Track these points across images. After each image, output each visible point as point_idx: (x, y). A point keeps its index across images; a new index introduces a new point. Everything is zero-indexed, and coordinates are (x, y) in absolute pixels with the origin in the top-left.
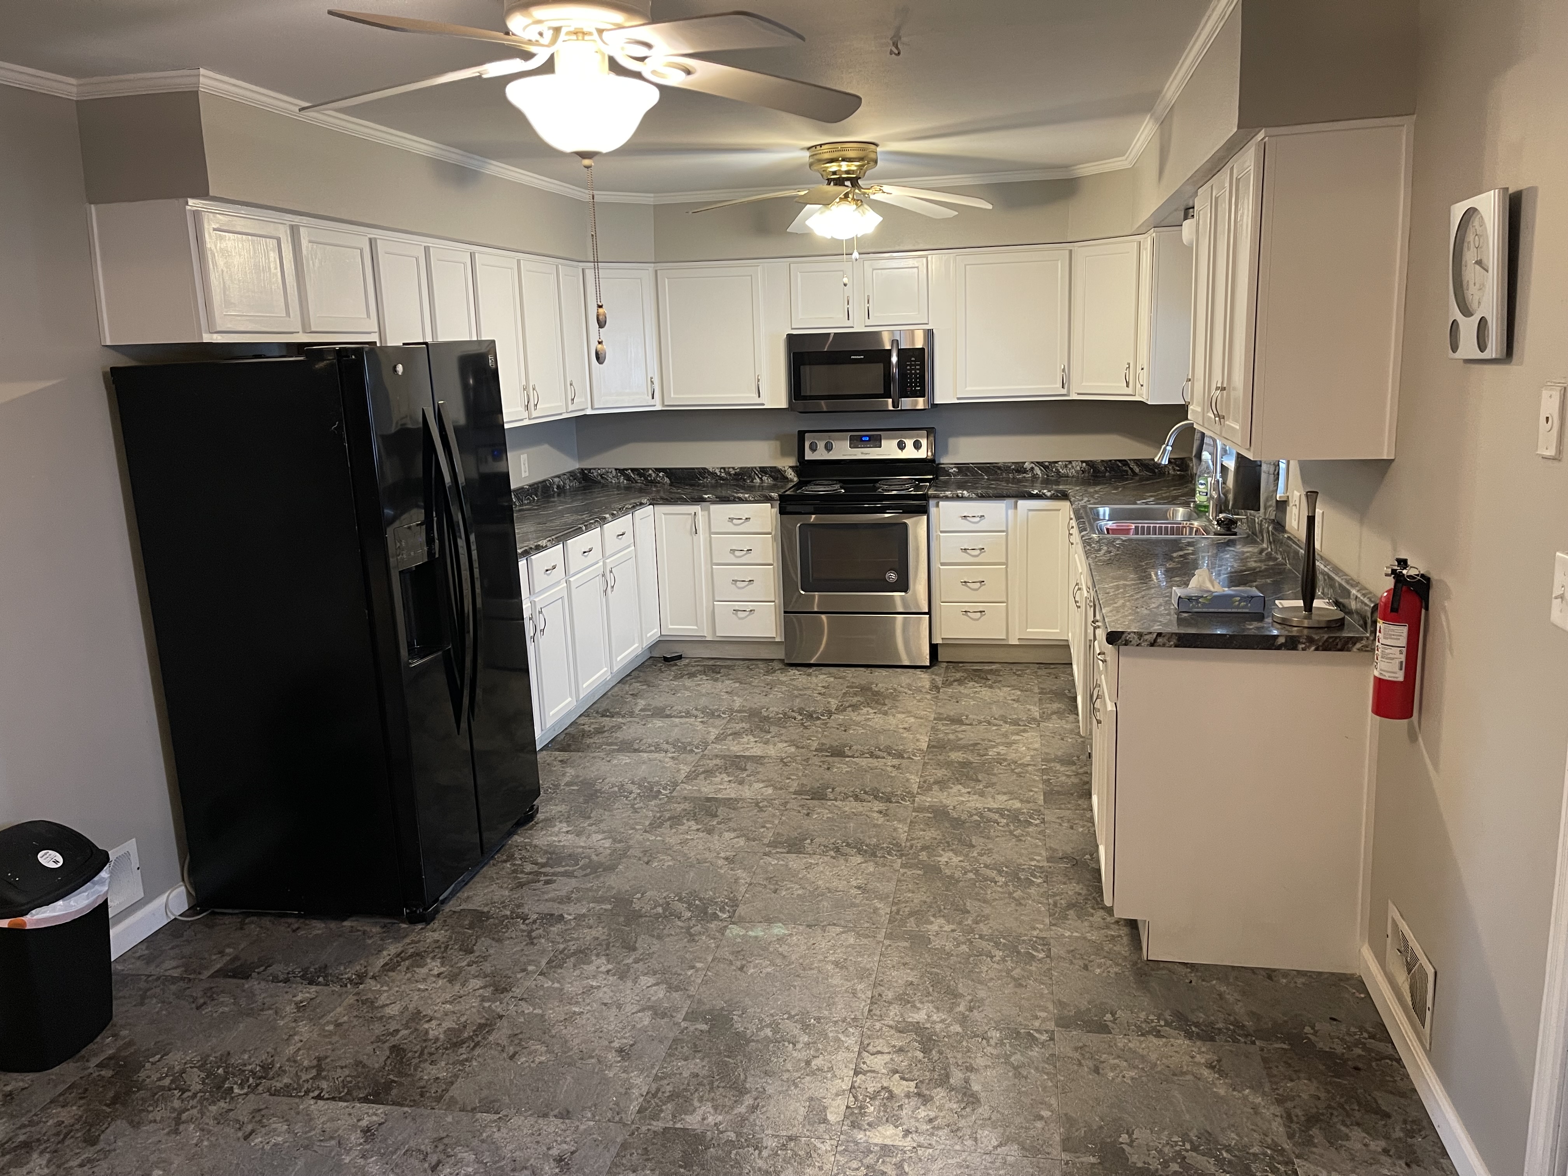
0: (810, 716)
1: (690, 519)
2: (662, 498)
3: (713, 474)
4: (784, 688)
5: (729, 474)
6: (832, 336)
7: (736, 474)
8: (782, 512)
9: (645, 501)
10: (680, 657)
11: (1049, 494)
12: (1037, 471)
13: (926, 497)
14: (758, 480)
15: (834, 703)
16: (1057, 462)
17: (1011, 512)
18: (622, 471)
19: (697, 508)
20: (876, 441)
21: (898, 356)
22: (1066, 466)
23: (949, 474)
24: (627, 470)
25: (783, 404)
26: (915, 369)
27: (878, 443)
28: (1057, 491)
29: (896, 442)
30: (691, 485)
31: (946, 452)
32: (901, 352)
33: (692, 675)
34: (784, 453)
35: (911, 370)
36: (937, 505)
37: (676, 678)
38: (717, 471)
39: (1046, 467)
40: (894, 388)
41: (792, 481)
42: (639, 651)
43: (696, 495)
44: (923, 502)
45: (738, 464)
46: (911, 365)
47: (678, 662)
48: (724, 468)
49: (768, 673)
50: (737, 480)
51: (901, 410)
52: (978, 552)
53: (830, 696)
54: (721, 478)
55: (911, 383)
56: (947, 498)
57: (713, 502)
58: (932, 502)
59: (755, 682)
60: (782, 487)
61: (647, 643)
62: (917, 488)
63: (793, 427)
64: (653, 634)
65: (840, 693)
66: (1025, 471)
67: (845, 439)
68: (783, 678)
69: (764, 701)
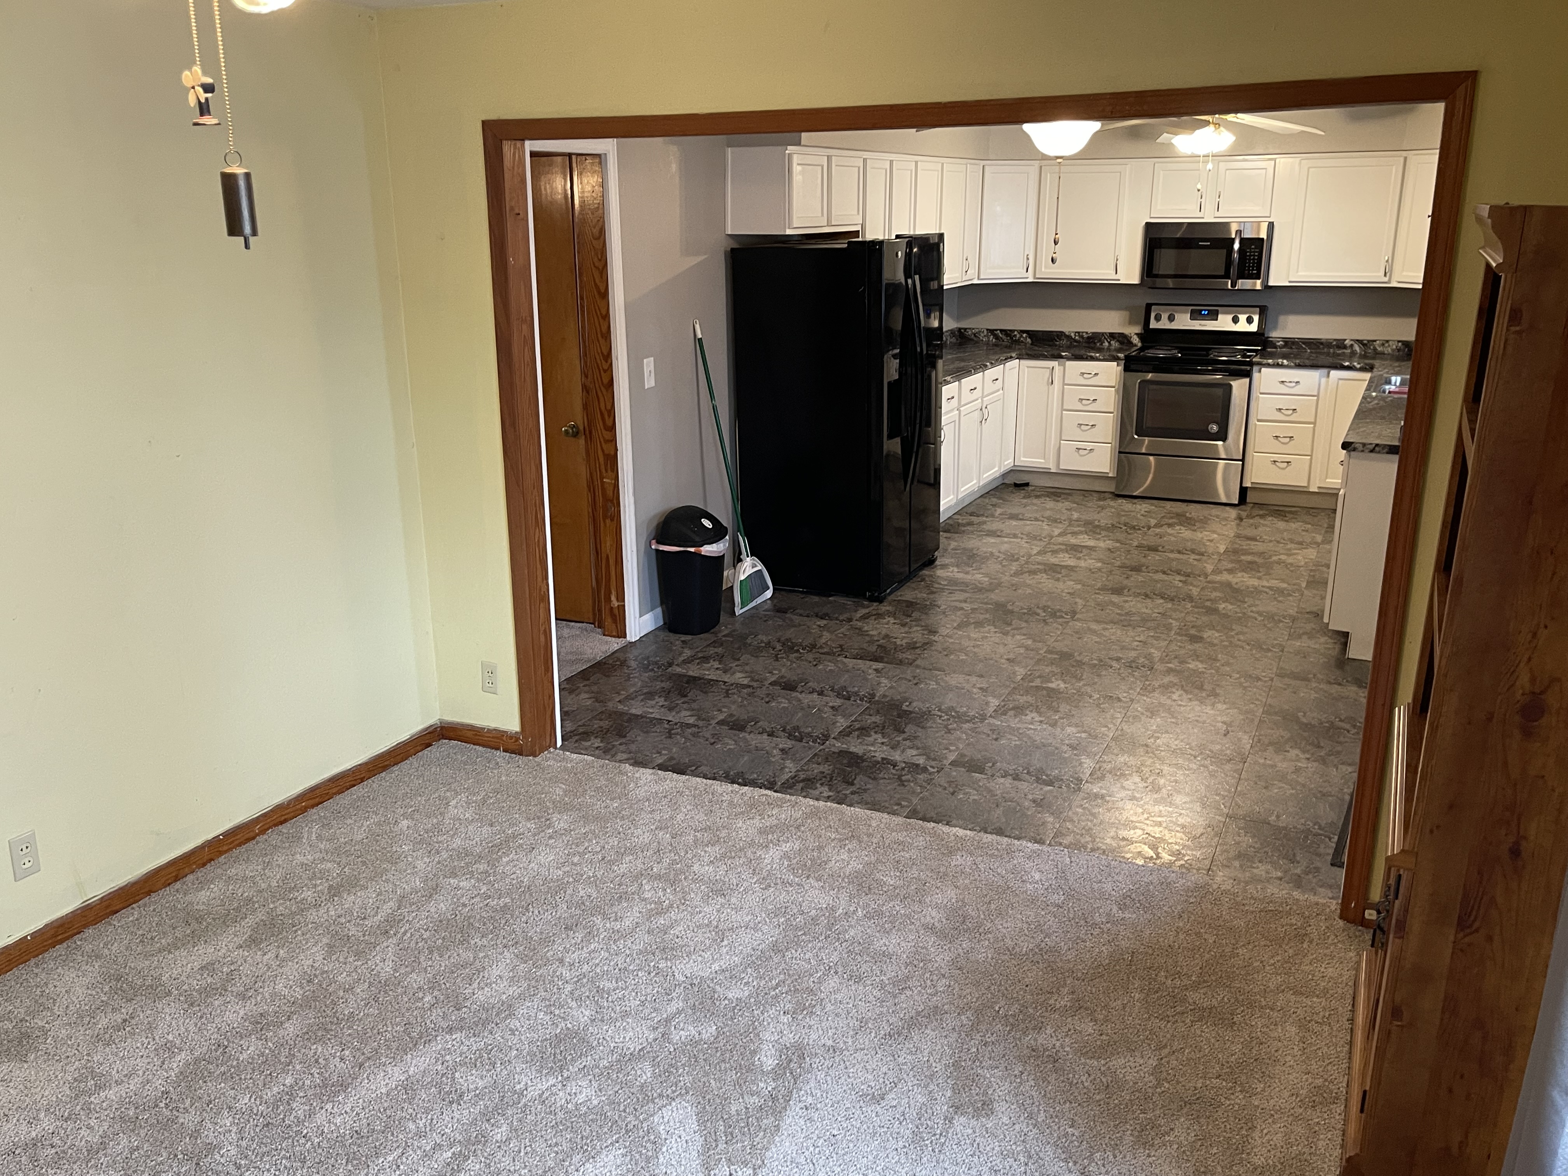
0: (1133, 528)
1: (1048, 372)
2: (1028, 354)
3: (1068, 337)
4: (1113, 510)
5: (1082, 337)
6: (1185, 226)
7: (1088, 338)
8: (1127, 369)
9: (1014, 355)
10: (1027, 484)
11: (1358, 366)
12: (1357, 348)
13: (1251, 364)
14: (1107, 344)
15: (1153, 522)
16: (1375, 341)
17: (1324, 380)
18: (992, 331)
19: (1054, 363)
20: (1213, 315)
21: (1240, 243)
22: (1383, 345)
23: (1276, 347)
24: (996, 330)
25: (1136, 280)
26: (1254, 255)
27: (1215, 317)
28: (1366, 364)
29: (1231, 317)
30: (1050, 346)
31: (1275, 328)
32: (1242, 241)
33: (1037, 497)
34: (1131, 322)
35: (1250, 256)
36: (1260, 371)
37: (1024, 498)
38: (1073, 335)
39: (1364, 345)
40: (1233, 271)
41: (1136, 345)
42: (997, 475)
43: (1056, 353)
44: (1248, 368)
45: (1091, 329)
46: (1250, 252)
47: (1026, 488)
48: (1079, 333)
49: (1100, 499)
50: (1089, 343)
51: (1238, 290)
52: (1291, 412)
53: (1151, 517)
54: (1076, 341)
55: (1249, 266)
56: (1269, 365)
57: (1069, 359)
58: (1255, 368)
59: (1090, 505)
60: (1127, 350)
61: (1003, 469)
62: (1244, 356)
63: (1142, 302)
64: (1008, 464)
65: (1160, 516)
66: (1345, 347)
67: (1186, 312)
68: (1112, 503)
69: (1097, 516)
